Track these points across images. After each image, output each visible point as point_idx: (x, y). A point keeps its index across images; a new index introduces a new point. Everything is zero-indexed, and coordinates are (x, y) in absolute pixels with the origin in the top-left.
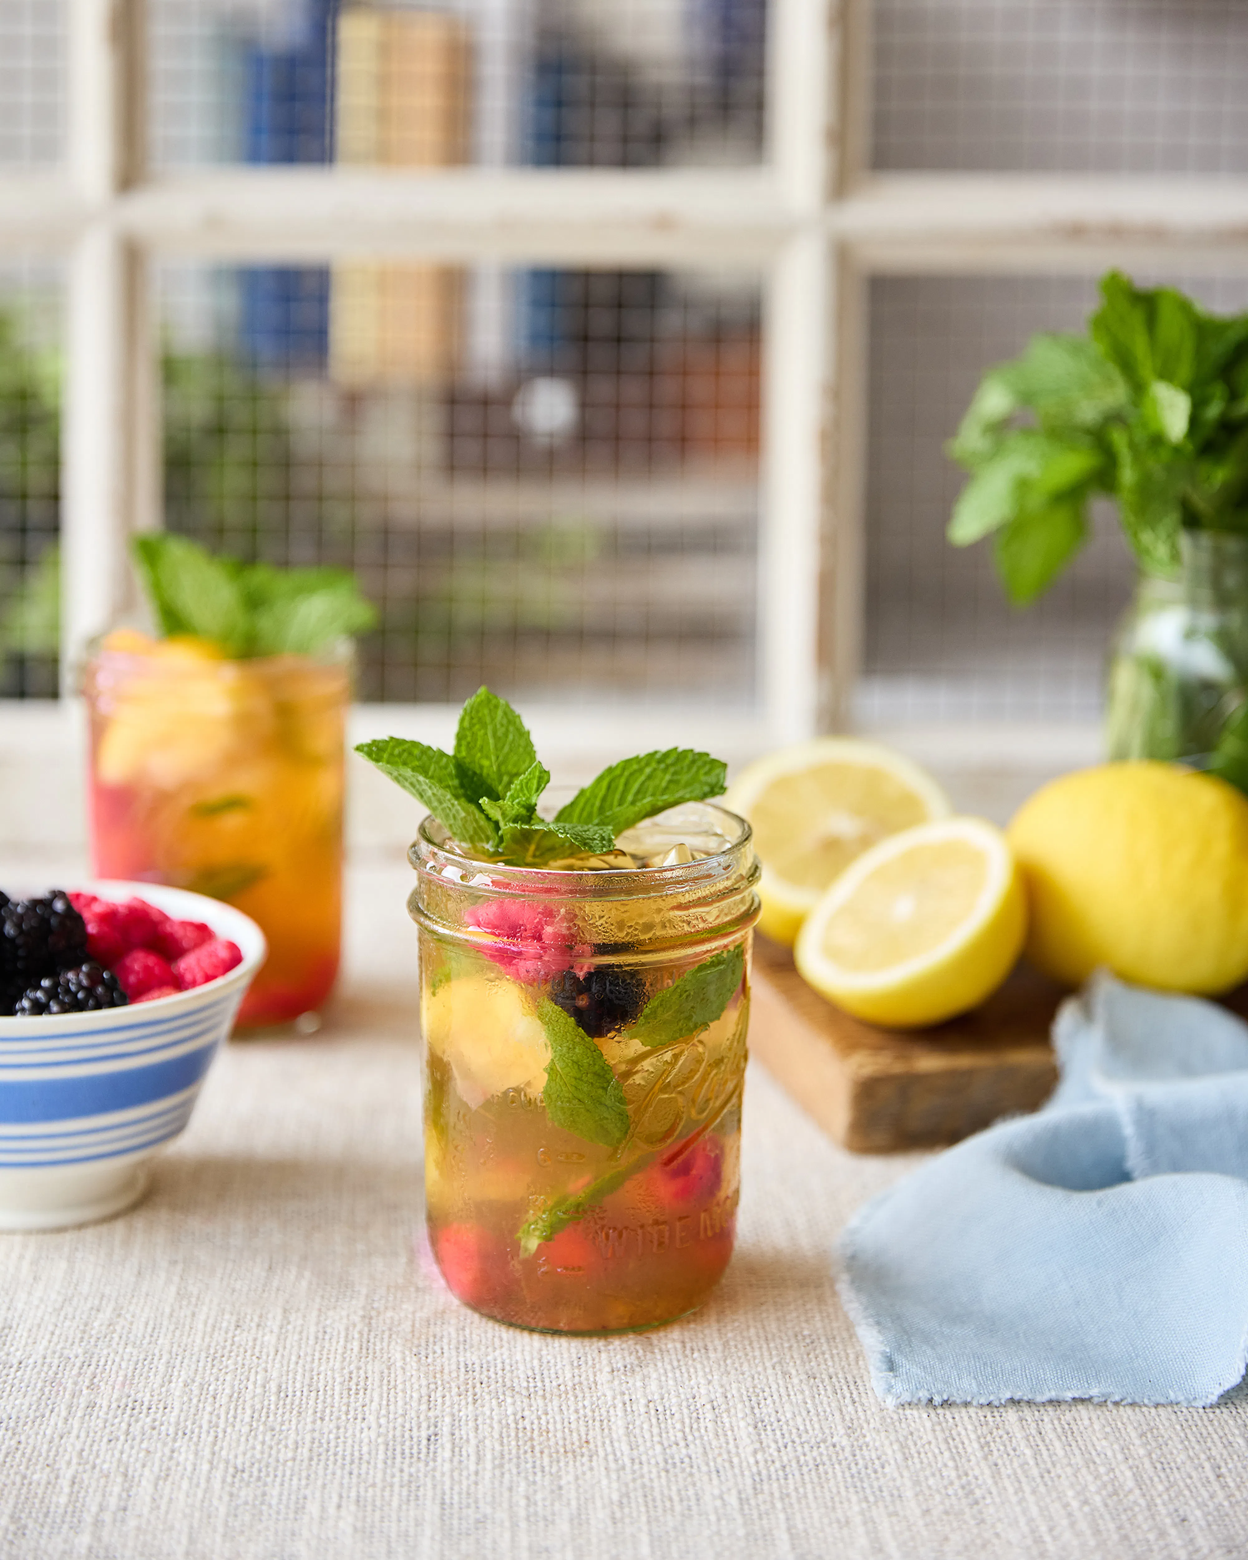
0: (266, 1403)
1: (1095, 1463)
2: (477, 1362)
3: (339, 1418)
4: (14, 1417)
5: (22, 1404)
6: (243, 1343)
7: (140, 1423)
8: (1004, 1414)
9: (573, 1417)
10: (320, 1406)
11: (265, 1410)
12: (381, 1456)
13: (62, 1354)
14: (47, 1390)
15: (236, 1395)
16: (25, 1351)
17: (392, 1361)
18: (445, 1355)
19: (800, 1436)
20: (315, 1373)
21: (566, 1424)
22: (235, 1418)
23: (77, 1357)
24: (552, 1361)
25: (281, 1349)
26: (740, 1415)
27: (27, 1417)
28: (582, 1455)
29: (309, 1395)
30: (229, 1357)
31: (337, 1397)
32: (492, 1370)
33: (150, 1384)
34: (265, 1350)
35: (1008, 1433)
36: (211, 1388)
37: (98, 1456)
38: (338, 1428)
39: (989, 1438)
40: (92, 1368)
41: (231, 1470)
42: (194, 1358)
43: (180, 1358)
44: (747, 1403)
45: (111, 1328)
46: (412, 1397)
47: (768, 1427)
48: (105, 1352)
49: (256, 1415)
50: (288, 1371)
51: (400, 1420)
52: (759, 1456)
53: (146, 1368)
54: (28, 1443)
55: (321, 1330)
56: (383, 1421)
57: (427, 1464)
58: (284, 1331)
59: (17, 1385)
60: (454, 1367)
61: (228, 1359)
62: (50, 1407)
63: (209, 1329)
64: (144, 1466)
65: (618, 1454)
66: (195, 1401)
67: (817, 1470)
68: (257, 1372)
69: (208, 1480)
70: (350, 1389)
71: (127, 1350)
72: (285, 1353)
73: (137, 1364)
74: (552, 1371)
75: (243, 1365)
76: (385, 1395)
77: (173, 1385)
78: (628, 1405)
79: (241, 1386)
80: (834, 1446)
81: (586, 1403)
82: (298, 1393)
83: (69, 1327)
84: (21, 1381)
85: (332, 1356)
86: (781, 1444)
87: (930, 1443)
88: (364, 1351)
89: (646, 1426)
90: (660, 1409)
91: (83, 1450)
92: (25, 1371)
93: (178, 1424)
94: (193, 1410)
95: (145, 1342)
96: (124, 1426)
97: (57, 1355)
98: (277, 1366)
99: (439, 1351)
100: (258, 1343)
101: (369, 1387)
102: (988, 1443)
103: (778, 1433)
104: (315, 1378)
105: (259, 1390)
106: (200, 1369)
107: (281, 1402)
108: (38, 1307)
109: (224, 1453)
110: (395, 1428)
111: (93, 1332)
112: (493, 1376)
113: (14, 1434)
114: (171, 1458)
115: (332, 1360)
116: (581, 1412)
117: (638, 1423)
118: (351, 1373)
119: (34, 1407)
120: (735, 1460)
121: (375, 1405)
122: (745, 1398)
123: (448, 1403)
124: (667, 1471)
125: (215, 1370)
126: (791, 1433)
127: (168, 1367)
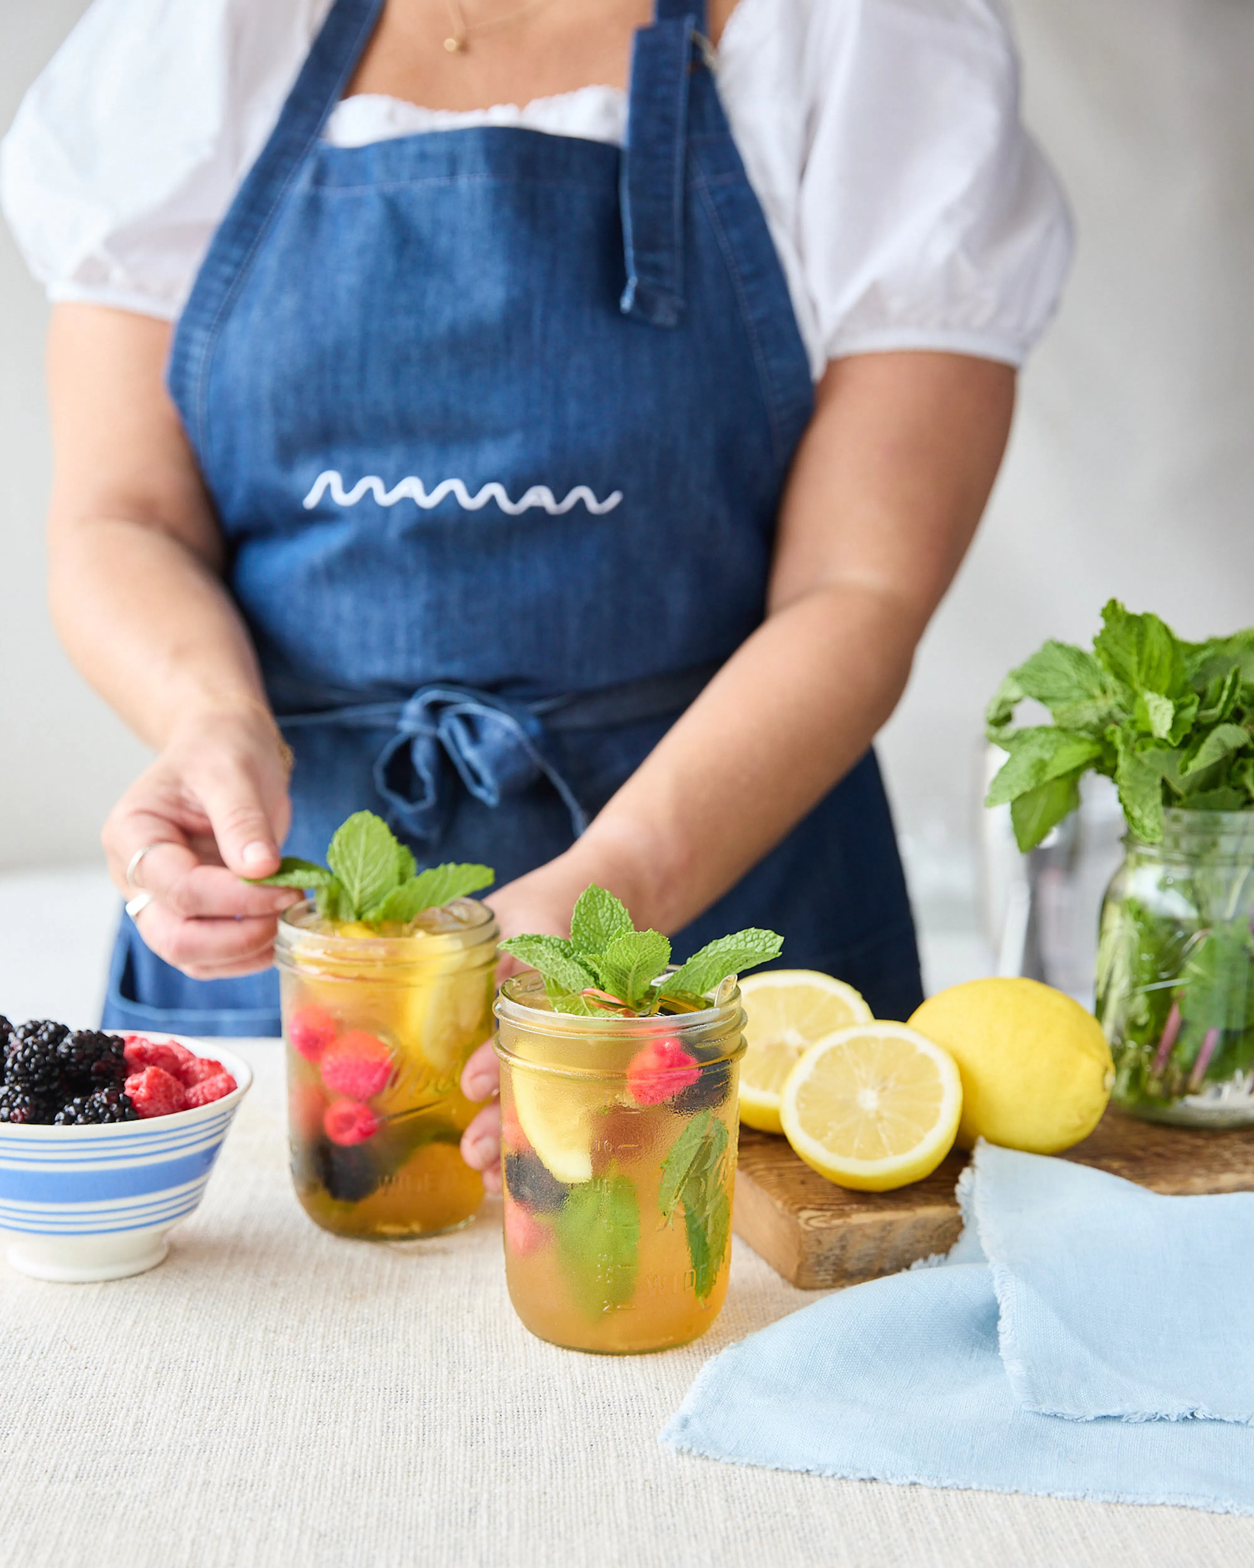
0: (343, 1482)
1: (988, 1528)
2: (512, 1449)
3: (400, 1494)
4: (146, 1492)
5: (152, 1482)
6: (325, 1435)
7: (245, 1498)
8: (919, 1490)
9: (585, 1493)
10: (386, 1485)
11: (342, 1488)
12: (433, 1524)
13: (183, 1443)
14: (172, 1471)
15: (320, 1476)
16: (154, 1440)
17: (444, 1448)
18: (486, 1444)
19: (761, 1508)
20: (382, 1458)
21: (579, 1498)
22: (319, 1493)
23: (194, 1445)
24: (570, 1448)
25: (354, 1440)
26: (716, 1492)
27: (157, 1492)
28: (591, 1523)
29: (377, 1476)
30: (314, 1446)
31: (399, 1477)
32: (523, 1455)
33: (253, 1467)
34: (342, 1441)
35: (922, 1505)
36: (300, 1470)
37: (212, 1522)
38: (400, 1502)
39: (907, 1509)
40: (207, 1453)
41: (316, 1536)
42: (287, 1446)
43: (275, 1446)
44: (721, 1482)
45: (220, 1422)
46: (457, 1478)
47: (737, 1501)
48: (216, 1441)
49: (336, 1492)
50: (361, 1457)
51: (448, 1496)
52: (729, 1523)
53: (249, 1454)
54: (157, 1513)
55: (385, 1425)
56: (435, 1497)
57: (469, 1530)
58: (356, 1425)
59: (149, 1468)
60: (492, 1453)
61: (313, 1448)
62: (174, 1484)
63: (297, 1424)
64: (248, 1531)
65: (619, 1522)
66: (287, 1480)
67: (772, 1534)
68: (336, 1458)
69: (299, 1542)
70: (409, 1472)
71: (234, 1440)
72: (358, 1443)
73: (242, 1451)
74: (571, 1455)
75: (325, 1452)
76: (437, 1476)
77: (270, 1467)
78: (629, 1484)
79: (324, 1469)
80: (787, 1515)
81: (596, 1481)
82: (369, 1475)
83: (188, 1423)
84: (152, 1464)
85: (395, 1446)
86: (746, 1514)
87: (861, 1513)
88: (421, 1442)
89: (642, 1501)
90: (654, 1486)
91: (200, 1518)
92: (155, 1456)
93: (274, 1498)
94: (286, 1488)
95: (248, 1434)
96: (232, 1499)
97: (179, 1444)
98: (352, 1453)
99: (481, 1441)
100: (337, 1435)
101: (425, 1470)
102: (906, 1514)
103: (744, 1505)
104: (382, 1462)
105: (338, 1472)
106: (292, 1455)
107: (355, 1482)
108: (162, 1406)
109: (310, 1522)
110: (444, 1502)
111: (207, 1426)
112: (524, 1460)
113: (147, 1505)
114: (269, 1525)
115: (395, 1449)
116: (592, 1488)
117: (635, 1498)
118: (410, 1459)
119: (162, 1484)
120: (710, 1527)
121: (428, 1484)
122: (720, 1478)
123: (486, 1482)
124: (657, 1536)
125: (303, 1456)
126: (753, 1506)
127: (266, 1453)
